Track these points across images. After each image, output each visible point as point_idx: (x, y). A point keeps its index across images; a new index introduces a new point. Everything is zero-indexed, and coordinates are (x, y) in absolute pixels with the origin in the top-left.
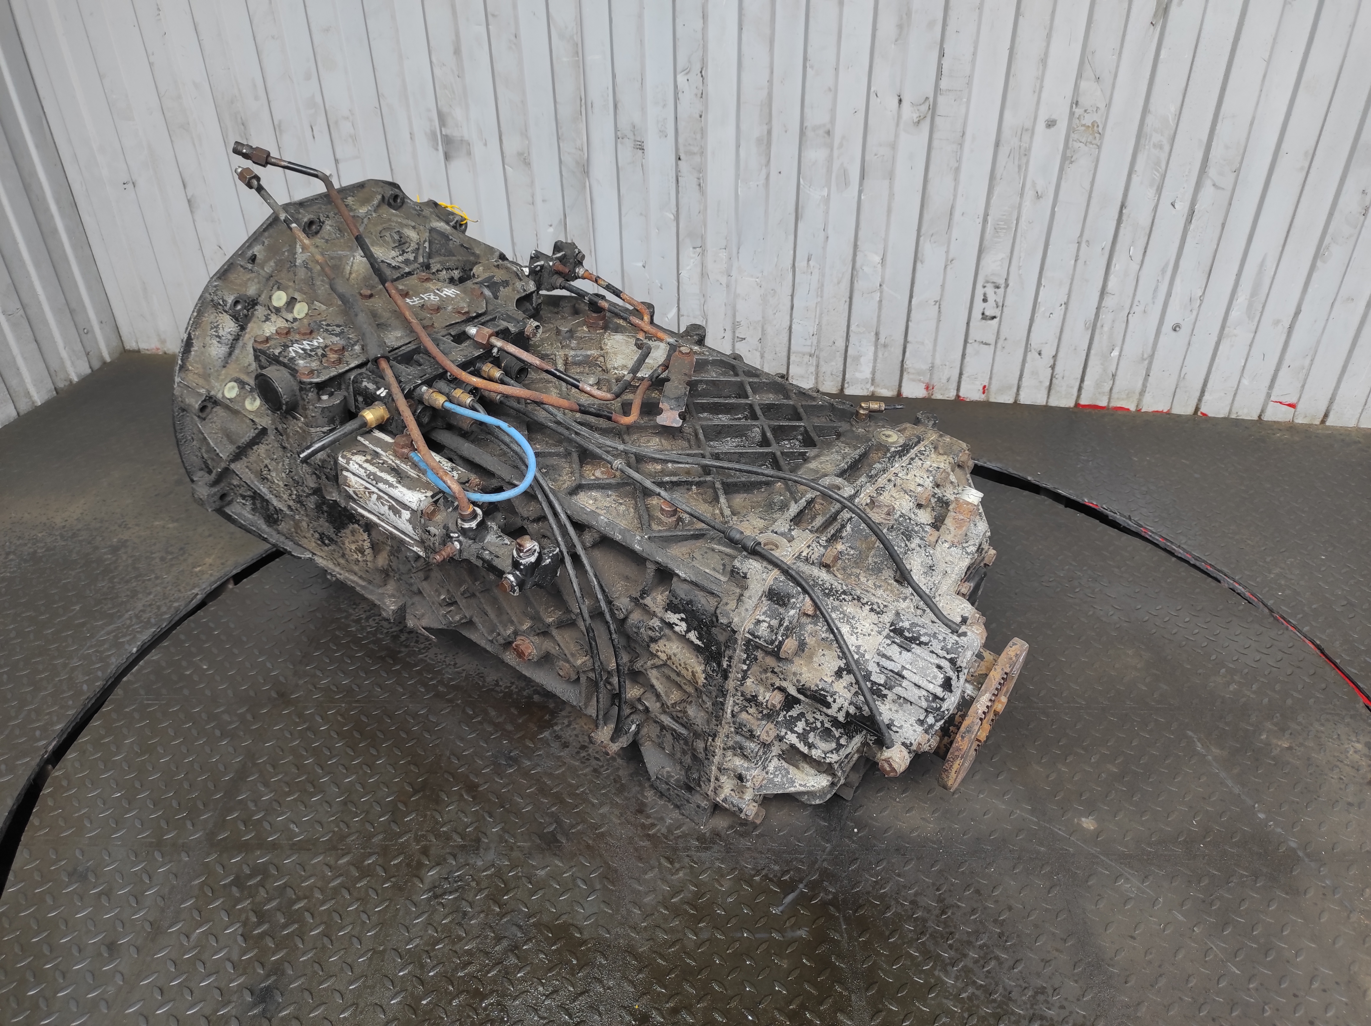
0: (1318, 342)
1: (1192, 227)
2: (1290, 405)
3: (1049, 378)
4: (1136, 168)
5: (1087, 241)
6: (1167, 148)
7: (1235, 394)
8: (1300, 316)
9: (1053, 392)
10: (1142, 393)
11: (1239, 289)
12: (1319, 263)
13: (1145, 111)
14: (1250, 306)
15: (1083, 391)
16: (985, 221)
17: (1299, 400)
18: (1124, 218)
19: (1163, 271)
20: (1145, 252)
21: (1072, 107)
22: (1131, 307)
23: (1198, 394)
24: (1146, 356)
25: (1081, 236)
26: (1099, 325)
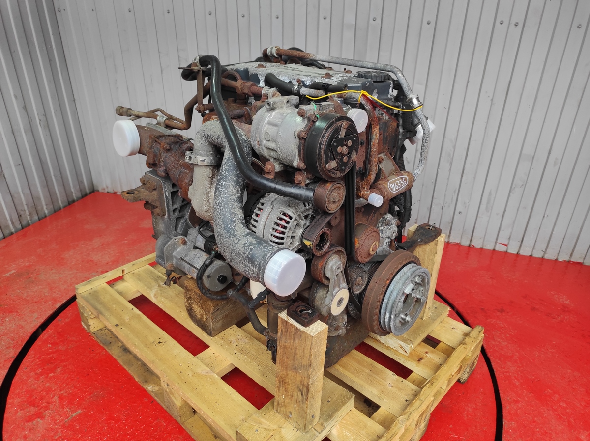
0: (514, 222)
1: (463, 178)
2: (505, 245)
4: (442, 155)
8: (506, 213)
12: (511, 194)
14: (487, 207)
17: (509, 243)
18: (439, 172)
19: (455, 192)
24: (450, 222)
26: (432, 209)
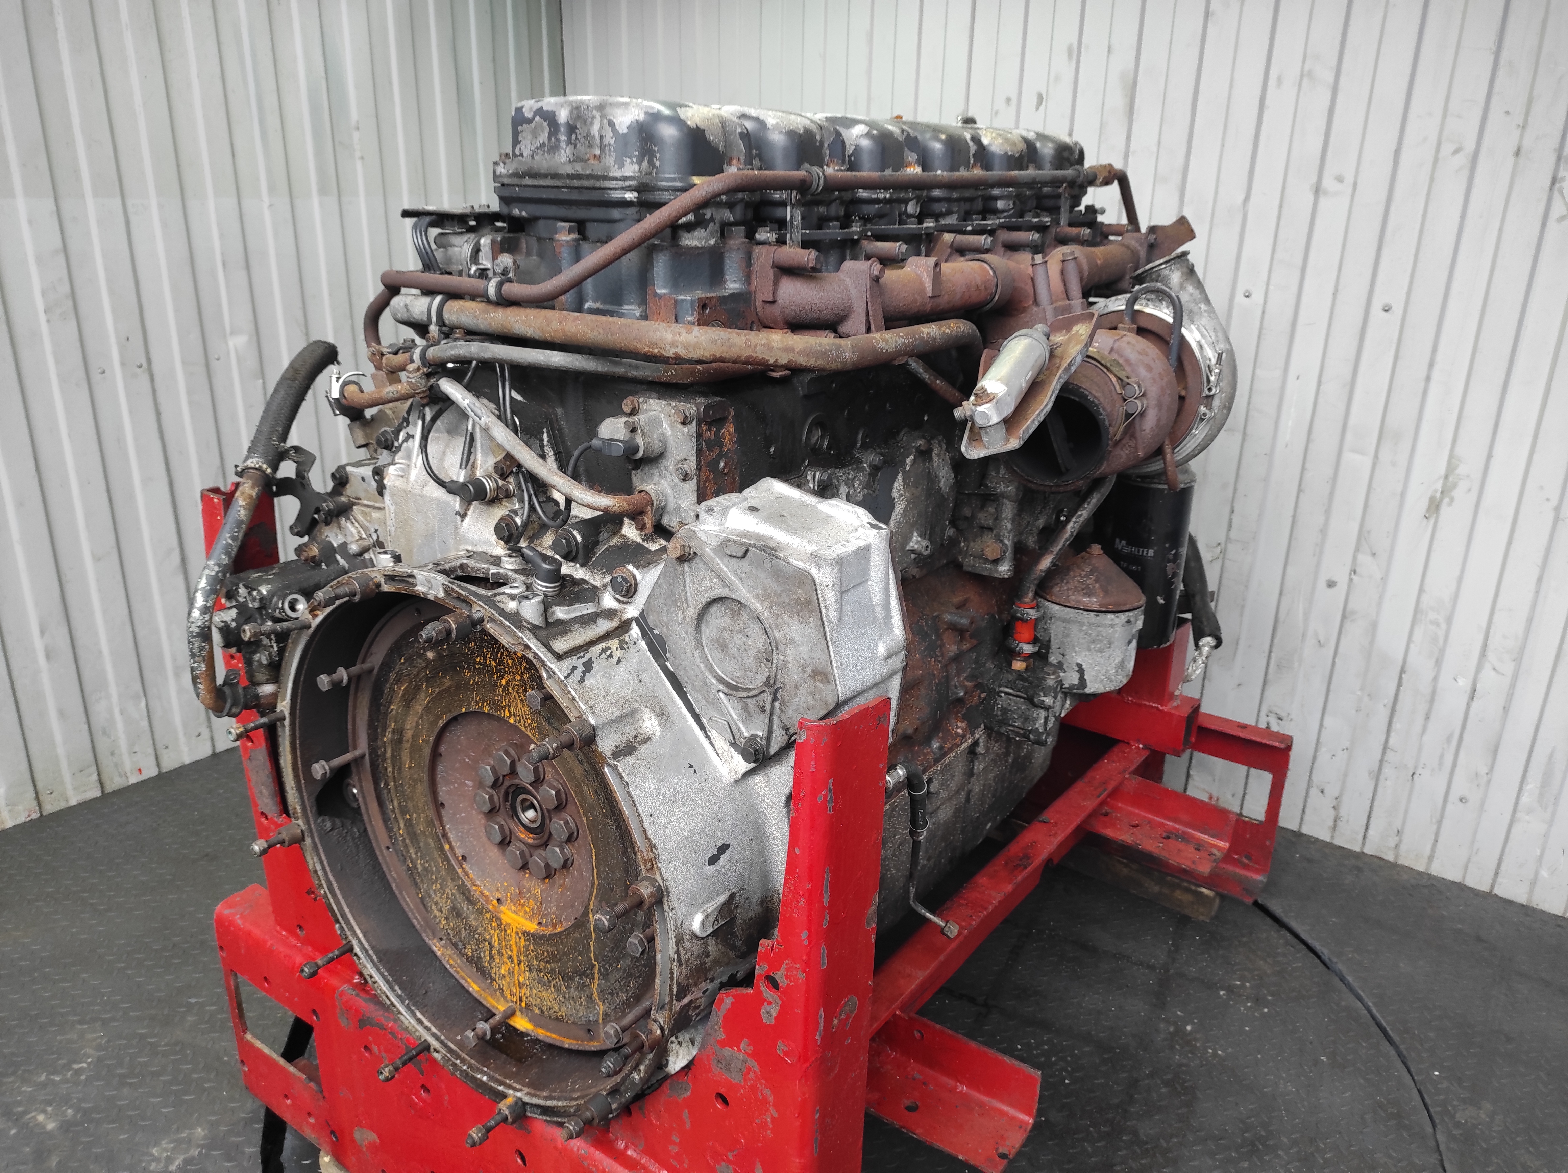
3: (1332, 818)
5: (1369, 695)
6: (1444, 626)
7: (1533, 884)
9: (1337, 833)
10: (1431, 858)
11: (1528, 775)
13: (1421, 590)
15: (1367, 840)
16: (1269, 657)
20: (1427, 717)
21: (1350, 574)
22: (1416, 767)
23: (1492, 874)
25: (1362, 689)
